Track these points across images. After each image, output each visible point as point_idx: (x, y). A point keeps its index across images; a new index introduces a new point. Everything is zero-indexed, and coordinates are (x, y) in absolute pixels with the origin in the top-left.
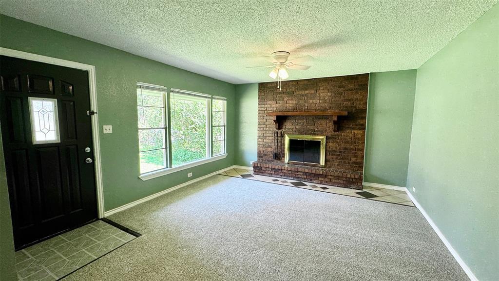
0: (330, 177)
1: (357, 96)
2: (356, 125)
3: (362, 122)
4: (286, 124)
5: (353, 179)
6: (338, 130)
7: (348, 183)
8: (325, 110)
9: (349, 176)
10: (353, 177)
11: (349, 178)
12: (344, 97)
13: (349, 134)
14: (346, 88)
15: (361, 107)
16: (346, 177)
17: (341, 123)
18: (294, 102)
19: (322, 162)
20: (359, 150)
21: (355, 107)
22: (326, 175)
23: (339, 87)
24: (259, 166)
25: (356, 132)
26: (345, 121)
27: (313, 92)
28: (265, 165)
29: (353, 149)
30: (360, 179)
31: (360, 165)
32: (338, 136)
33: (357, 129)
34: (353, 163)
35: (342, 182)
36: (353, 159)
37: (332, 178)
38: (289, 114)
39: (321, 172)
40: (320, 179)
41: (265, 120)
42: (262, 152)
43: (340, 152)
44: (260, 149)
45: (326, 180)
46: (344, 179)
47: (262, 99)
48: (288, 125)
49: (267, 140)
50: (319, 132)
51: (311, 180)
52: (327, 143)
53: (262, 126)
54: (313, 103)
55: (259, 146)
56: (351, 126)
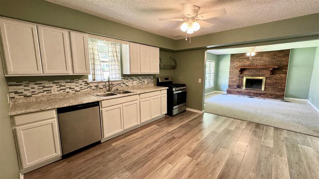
0: (267, 95)
1: (284, 59)
2: (282, 72)
3: (285, 71)
4: (244, 72)
5: (279, 95)
6: (272, 75)
7: (277, 97)
8: (266, 66)
9: (277, 94)
10: (279, 94)
11: (277, 95)
12: (276, 60)
13: (278, 76)
14: (278, 56)
15: (285, 64)
16: (276, 95)
17: (273, 72)
18: (249, 62)
19: (263, 89)
20: (283, 83)
21: (282, 64)
22: (265, 94)
23: (274, 55)
24: (230, 90)
25: (282, 75)
26: (276, 70)
27: (260, 58)
28: (233, 90)
29: (280, 83)
30: (283, 95)
31: (283, 90)
32: (272, 77)
33: (283, 74)
34: (279, 89)
35: (274, 97)
36: (280, 87)
37: (269, 95)
38: (245, 68)
39: (263, 93)
40: (262, 96)
41: (233, 70)
42: (231, 84)
43: (273, 84)
44: (230, 83)
45: (265, 96)
46: (275, 95)
47: (232, 61)
48: (246, 72)
49: (233, 79)
50: (262, 75)
51: (257, 96)
52: (266, 80)
53: (232, 73)
54: (259, 62)
55: (229, 82)
56: (279, 72)
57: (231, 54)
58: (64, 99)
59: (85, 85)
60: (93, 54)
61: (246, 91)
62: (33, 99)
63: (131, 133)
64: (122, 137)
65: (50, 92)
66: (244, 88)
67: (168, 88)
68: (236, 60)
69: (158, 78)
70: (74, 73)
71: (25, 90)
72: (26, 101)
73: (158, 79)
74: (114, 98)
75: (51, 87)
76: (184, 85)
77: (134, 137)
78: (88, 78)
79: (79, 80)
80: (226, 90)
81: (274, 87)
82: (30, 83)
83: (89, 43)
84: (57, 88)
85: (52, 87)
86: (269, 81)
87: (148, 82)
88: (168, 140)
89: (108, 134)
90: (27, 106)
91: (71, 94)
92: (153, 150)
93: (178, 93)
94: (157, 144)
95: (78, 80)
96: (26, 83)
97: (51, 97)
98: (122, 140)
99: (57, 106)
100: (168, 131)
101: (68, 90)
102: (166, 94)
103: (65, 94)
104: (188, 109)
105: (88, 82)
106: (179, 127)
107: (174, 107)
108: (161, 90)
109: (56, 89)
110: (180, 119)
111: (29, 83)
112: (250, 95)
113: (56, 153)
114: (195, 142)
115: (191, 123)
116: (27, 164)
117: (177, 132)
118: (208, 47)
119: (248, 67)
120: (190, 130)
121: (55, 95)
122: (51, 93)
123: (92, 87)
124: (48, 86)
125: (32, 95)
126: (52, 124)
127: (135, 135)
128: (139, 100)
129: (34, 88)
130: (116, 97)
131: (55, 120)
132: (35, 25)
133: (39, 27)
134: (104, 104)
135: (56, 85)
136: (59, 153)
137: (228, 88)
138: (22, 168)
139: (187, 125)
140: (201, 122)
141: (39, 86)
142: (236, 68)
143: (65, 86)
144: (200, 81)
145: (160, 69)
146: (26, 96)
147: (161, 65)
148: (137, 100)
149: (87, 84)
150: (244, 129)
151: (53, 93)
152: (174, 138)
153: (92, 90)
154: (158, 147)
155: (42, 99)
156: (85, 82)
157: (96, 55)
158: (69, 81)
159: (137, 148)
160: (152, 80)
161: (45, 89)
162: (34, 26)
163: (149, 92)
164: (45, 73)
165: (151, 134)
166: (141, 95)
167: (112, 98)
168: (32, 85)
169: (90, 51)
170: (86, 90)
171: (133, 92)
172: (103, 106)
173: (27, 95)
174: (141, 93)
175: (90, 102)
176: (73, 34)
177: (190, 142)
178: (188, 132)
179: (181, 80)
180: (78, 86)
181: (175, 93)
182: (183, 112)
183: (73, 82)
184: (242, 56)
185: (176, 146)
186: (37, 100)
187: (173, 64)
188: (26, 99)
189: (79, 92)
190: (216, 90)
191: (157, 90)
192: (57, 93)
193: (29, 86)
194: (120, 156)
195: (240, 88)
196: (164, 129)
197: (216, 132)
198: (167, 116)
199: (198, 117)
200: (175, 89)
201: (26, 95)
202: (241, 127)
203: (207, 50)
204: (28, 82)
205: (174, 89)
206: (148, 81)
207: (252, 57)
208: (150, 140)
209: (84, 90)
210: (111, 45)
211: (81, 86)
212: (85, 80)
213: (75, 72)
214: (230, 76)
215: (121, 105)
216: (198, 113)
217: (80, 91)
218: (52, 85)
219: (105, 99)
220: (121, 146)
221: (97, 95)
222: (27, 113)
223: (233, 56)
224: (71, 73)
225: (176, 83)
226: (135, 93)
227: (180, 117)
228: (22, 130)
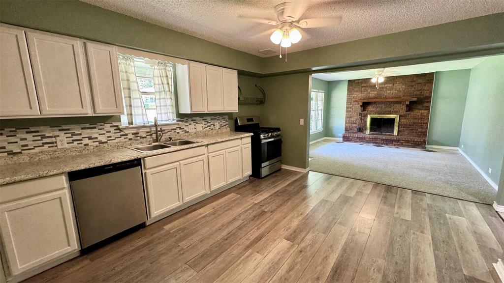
0: (402, 142)
1: (426, 88)
2: (423, 107)
3: (427, 105)
4: (368, 107)
5: (419, 142)
6: (409, 111)
7: (416, 145)
8: (400, 97)
9: (416, 140)
10: (419, 140)
11: (416, 141)
12: (415, 88)
13: (417, 113)
14: (417, 82)
15: (427, 95)
16: (414, 141)
17: (411, 106)
18: (376, 93)
19: (396, 133)
20: (424, 123)
21: (423, 95)
22: (399, 141)
23: (412, 82)
24: (347, 136)
25: (423, 111)
26: (415, 105)
27: (391, 85)
28: (352, 136)
29: (420, 123)
30: (424, 142)
31: (425, 134)
32: (409, 114)
33: (424, 110)
34: (419, 132)
35: (410, 144)
36: (420, 130)
37: (404, 142)
38: (370, 101)
39: (395, 139)
40: (394, 143)
41: (351, 105)
42: (348, 127)
43: (410, 125)
44: (347, 125)
45: (399, 143)
46: (412, 142)
47: (350, 91)
48: (370, 108)
49: (352, 119)
50: (394, 112)
51: (387, 144)
52: (400, 119)
53: (350, 109)
54: (390, 93)
55: (346, 123)
56: (419, 107)
57: (349, 81)
58: (81, 156)
59: (115, 133)
60: (128, 80)
61: (371, 136)
62: (24, 158)
63: (194, 207)
64: (180, 214)
65: (55, 144)
66: (368, 132)
67: (252, 134)
68: (356, 89)
69: (237, 118)
70: (95, 112)
71: (9, 143)
72: (11, 161)
73: (236, 121)
74: (165, 152)
75: (55, 137)
76: (278, 130)
77: (200, 214)
78: (120, 121)
79: (105, 125)
80: (341, 135)
81: (412, 130)
82: (18, 130)
83: (119, 61)
84: (67, 138)
85: (58, 136)
86: (405, 120)
87: (221, 125)
88: (255, 217)
89: (157, 211)
90: (15, 170)
91: (92, 148)
92: (231, 234)
93: (268, 143)
94: (238, 223)
95: (103, 124)
96: (11, 131)
97: (57, 153)
98: (181, 220)
99: (68, 169)
100: (254, 203)
101: (86, 141)
102: (250, 144)
103: (81, 147)
104: (284, 167)
105: (120, 127)
106: (270, 196)
107: (263, 165)
108: (241, 138)
109: (66, 140)
110: (273, 183)
111: (15, 131)
112: (377, 143)
113: (69, 246)
114: (297, 217)
115: (290, 189)
116: (19, 267)
117: (269, 203)
118: (314, 69)
119: (374, 100)
120: (288, 199)
121: (64, 150)
122: (56, 146)
123: (127, 135)
124: (51, 135)
125: (23, 152)
126: (60, 198)
127: (201, 210)
128: (207, 154)
129: (25, 139)
130: (168, 151)
131: (65, 192)
132: (23, 30)
133: (28, 33)
134: (149, 162)
135: (65, 133)
136: (75, 246)
137: (344, 132)
138: (10, 274)
139: (284, 191)
140: (304, 187)
141: (33, 136)
142: (356, 101)
143: (80, 134)
144: (302, 122)
145: (239, 104)
146: (11, 153)
147: (241, 99)
148: (204, 154)
149: (118, 131)
150: (369, 194)
151: (60, 146)
152: (263, 212)
153: (128, 139)
154: (240, 228)
155: (40, 157)
156: (115, 128)
157: (133, 82)
158: (87, 125)
159: (204, 231)
160: (227, 123)
161: (45, 140)
162: (21, 33)
163: (223, 142)
164: (44, 113)
165: (228, 208)
166: (209, 146)
167: (163, 152)
168: (22, 134)
169: (123, 76)
170: (117, 140)
171: (197, 142)
172: (147, 167)
173: (14, 151)
174: (210, 143)
175: (124, 160)
176: (91, 46)
177: (288, 218)
178: (285, 202)
179: (273, 122)
180: (104, 134)
181: (263, 141)
182: (276, 172)
183: (95, 128)
184: (364, 83)
185: (267, 225)
186: (32, 160)
187: (260, 96)
188: (12, 158)
189: (105, 145)
190: (326, 136)
191: (236, 137)
192: (67, 146)
193: (15, 136)
194: (179, 246)
195: (362, 132)
196: (248, 200)
197: (327, 201)
198: (251, 178)
199: (299, 178)
200: (264, 137)
201: (12, 151)
202: (364, 191)
203: (313, 74)
204: (14, 129)
205: (262, 136)
206: (221, 123)
207: (380, 84)
208: (226, 219)
209: (114, 141)
210: (158, 66)
211: (109, 134)
212: (115, 124)
213: (98, 111)
214: (347, 113)
215: (178, 163)
216: (299, 172)
217: (106, 142)
218: (57, 133)
219: (151, 155)
220: (180, 229)
221: (137, 149)
222: (14, 183)
223: (351, 82)
224: (90, 113)
225: (265, 127)
226: (200, 144)
227: (273, 180)
228: (7, 212)
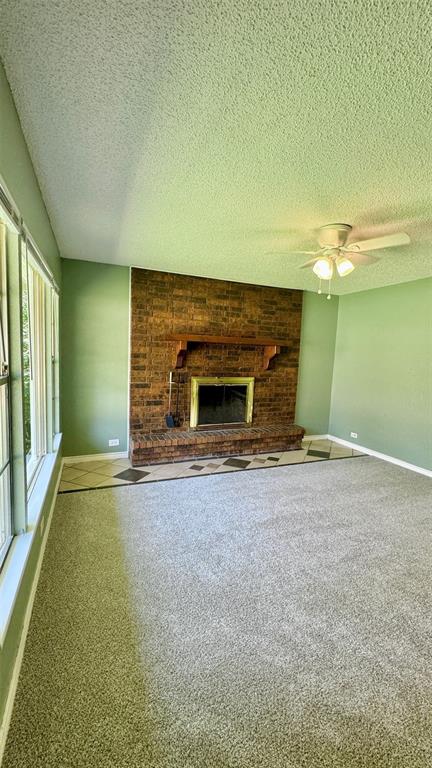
1: (291, 320)
2: (289, 360)
3: (295, 357)
4: (191, 357)
6: (272, 369)
12: (276, 318)
13: (282, 372)
14: (279, 306)
15: (295, 335)
19: (249, 418)
23: (271, 303)
25: (288, 370)
29: (285, 395)
32: (270, 376)
33: (290, 367)
36: (285, 409)
43: (271, 400)
44: (135, 409)
48: (196, 360)
50: (244, 370)
52: (255, 388)
53: (142, 362)
55: (133, 403)
57: (134, 270)
61: (204, 437)
66: (194, 424)
68: (156, 302)
81: (273, 410)
86: (263, 389)
195: (179, 426)
214: (135, 373)
223: (138, 276)
